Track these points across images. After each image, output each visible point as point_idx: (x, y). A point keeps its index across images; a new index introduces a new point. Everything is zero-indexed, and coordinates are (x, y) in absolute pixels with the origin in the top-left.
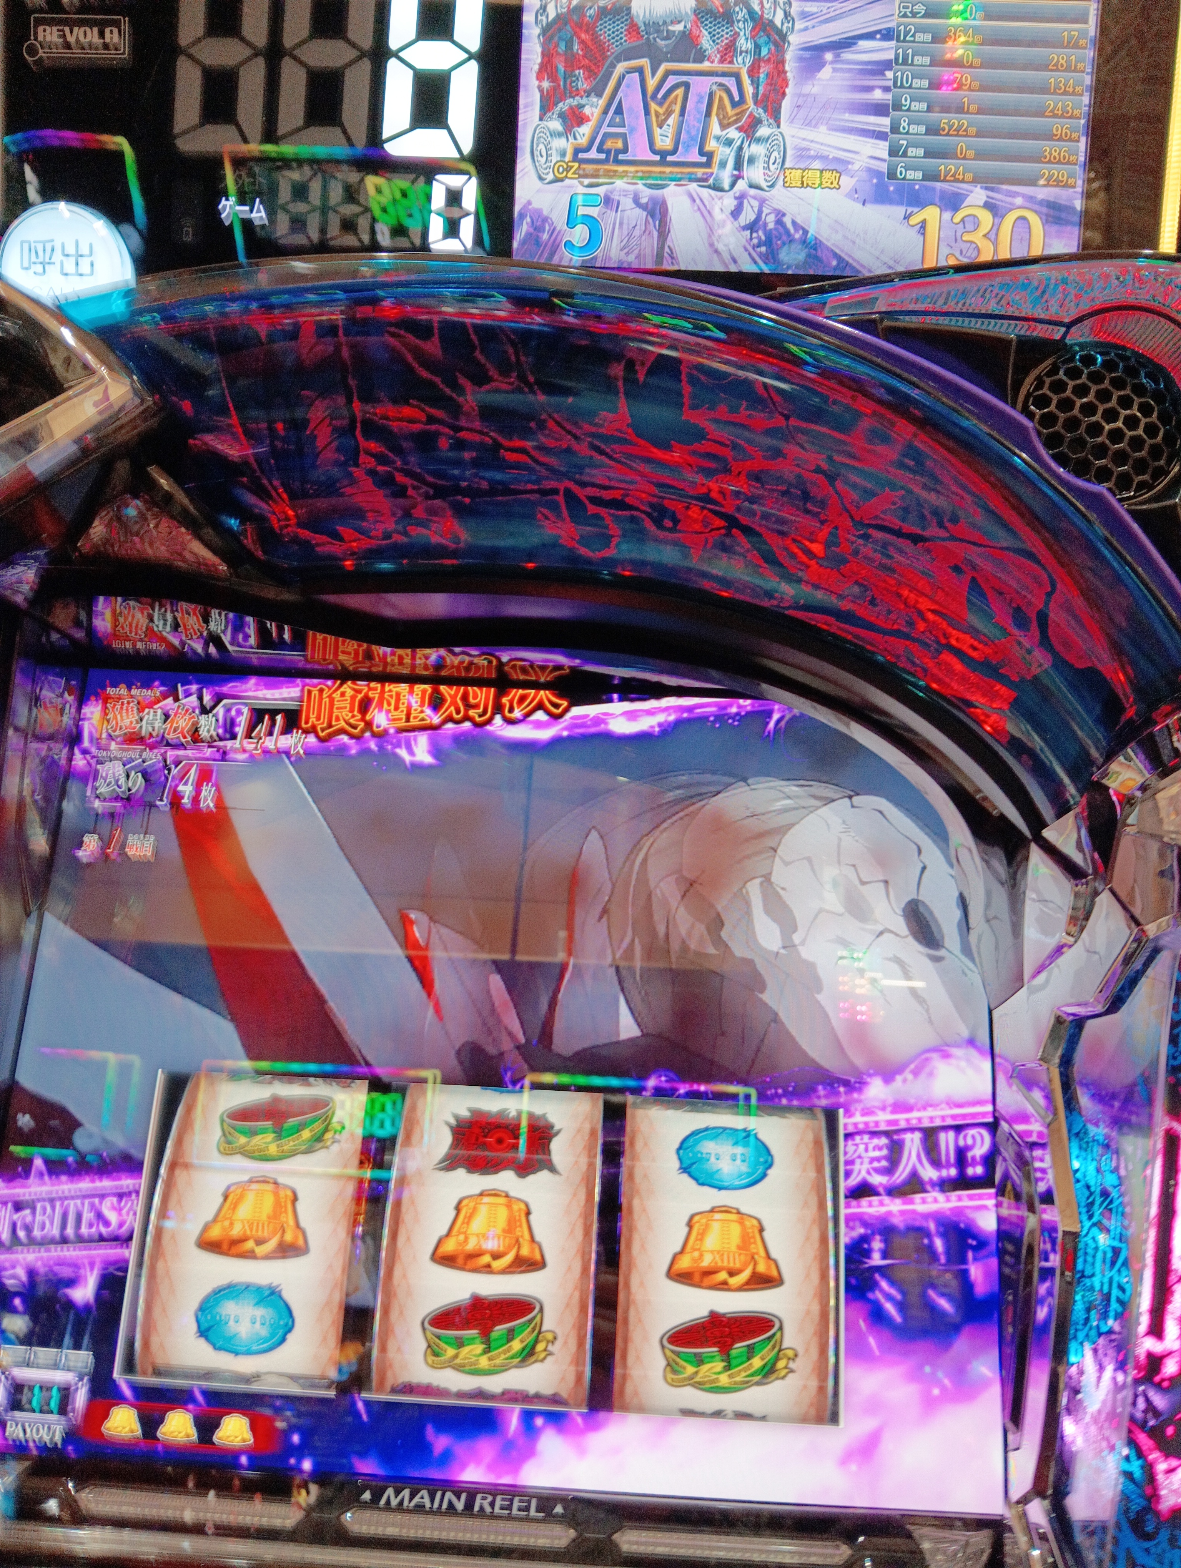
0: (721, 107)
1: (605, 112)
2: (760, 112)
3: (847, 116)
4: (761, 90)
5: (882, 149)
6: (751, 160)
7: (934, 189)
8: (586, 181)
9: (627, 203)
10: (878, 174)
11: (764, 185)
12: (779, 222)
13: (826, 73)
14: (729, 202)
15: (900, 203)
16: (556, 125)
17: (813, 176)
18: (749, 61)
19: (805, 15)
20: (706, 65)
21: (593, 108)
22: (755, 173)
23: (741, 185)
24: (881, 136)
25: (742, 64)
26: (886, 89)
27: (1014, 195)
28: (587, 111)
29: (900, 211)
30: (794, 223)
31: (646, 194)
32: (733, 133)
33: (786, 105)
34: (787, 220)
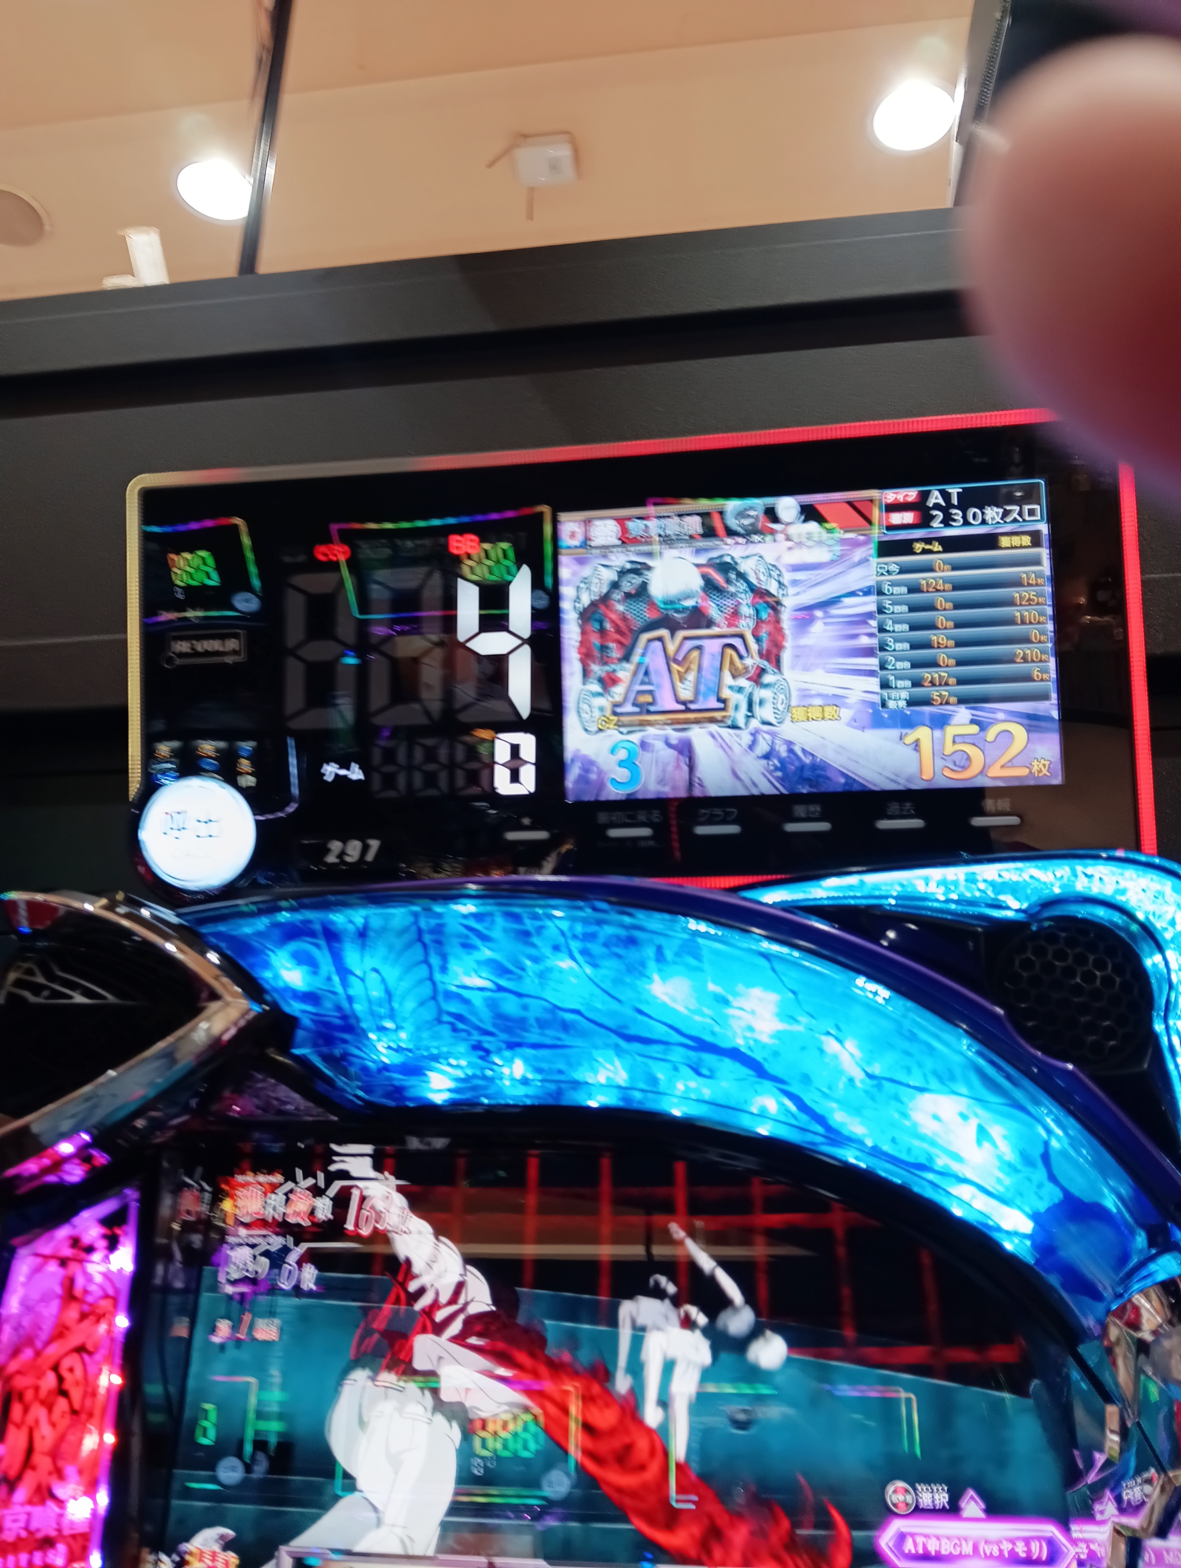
0: (732, 662)
1: (635, 674)
2: (764, 664)
3: (841, 660)
4: (765, 646)
5: (873, 684)
6: (761, 703)
7: (922, 713)
8: (624, 730)
9: (660, 745)
10: (872, 704)
11: (774, 721)
12: (791, 751)
13: (818, 628)
14: (746, 739)
15: (894, 726)
16: (596, 687)
17: (815, 712)
18: (752, 623)
19: (795, 583)
20: (715, 630)
21: (624, 672)
22: (765, 713)
23: (755, 723)
24: (871, 673)
25: (746, 626)
26: (871, 635)
27: (994, 711)
28: (621, 674)
29: (895, 733)
30: (804, 751)
31: (675, 736)
32: (743, 682)
33: (786, 657)
34: (798, 750)
